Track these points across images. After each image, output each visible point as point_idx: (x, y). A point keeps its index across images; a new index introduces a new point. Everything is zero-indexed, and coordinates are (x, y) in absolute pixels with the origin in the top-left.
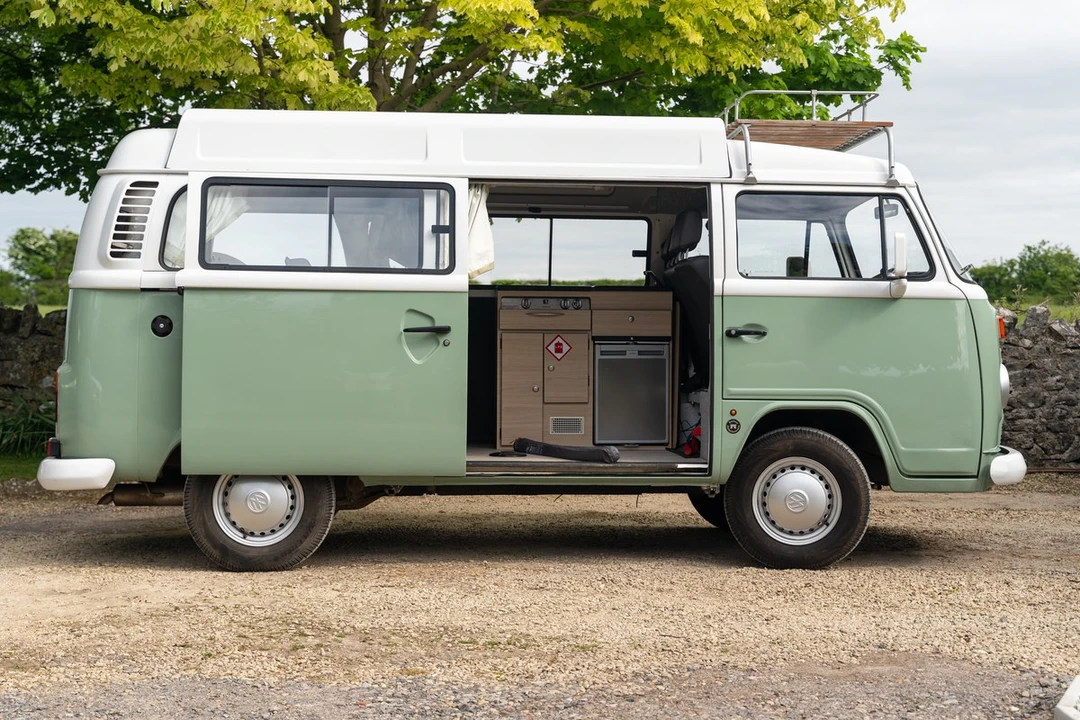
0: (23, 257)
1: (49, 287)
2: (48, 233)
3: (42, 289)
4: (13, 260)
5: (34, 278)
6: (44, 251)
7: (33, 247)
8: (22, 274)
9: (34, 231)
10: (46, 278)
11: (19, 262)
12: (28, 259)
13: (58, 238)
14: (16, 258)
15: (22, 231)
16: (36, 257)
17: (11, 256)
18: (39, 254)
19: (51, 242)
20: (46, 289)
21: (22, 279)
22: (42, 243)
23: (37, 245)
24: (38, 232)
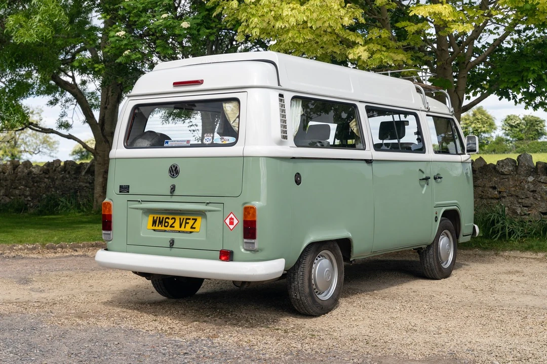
0: (509, 130)
1: (521, 144)
2: (521, 117)
3: (518, 145)
4: (504, 131)
5: (514, 139)
6: (519, 126)
7: (513, 124)
8: (508, 138)
9: (514, 116)
10: (520, 139)
11: (507, 132)
12: (511, 130)
13: (526, 119)
14: (506, 130)
15: (509, 116)
16: (515, 129)
17: (503, 129)
18: (517, 128)
19: (523, 121)
20: (520, 145)
21: (509, 140)
22: (518, 122)
23: (516, 123)
24: (516, 117)
